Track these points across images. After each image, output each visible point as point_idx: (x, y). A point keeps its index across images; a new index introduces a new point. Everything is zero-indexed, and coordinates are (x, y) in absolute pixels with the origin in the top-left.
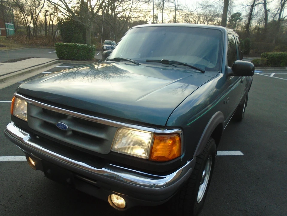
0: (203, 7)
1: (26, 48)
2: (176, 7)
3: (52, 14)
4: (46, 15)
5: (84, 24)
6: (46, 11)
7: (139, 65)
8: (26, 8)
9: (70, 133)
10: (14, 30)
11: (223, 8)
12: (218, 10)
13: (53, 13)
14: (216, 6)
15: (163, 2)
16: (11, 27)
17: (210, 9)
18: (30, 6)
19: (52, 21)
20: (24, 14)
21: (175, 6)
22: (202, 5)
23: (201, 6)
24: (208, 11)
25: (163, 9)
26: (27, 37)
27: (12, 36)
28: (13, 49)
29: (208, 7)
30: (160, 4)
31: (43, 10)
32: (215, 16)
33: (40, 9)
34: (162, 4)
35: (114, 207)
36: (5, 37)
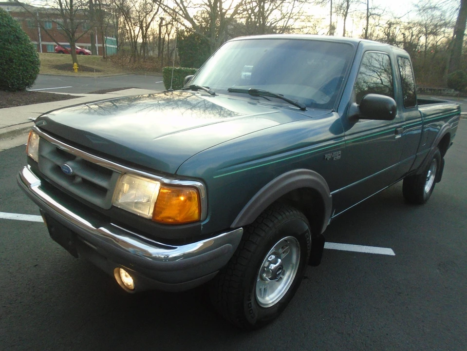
0: (420, 10)
1: (129, 74)
2: (370, 10)
3: (169, 23)
4: (160, 26)
5: (209, 39)
6: (162, 19)
7: (216, 97)
8: (134, 15)
9: (79, 180)
10: (116, 47)
11: (458, 11)
12: (447, 15)
13: (171, 22)
14: (444, 8)
15: (348, 2)
16: (112, 42)
17: (433, 13)
18: (139, 12)
19: (169, 35)
20: (130, 24)
21: (368, 9)
22: (418, 7)
23: (417, 9)
24: (429, 16)
25: (346, 16)
26: (131, 57)
27: (111, 56)
28: (109, 75)
29: (429, 11)
30: (341, 6)
31: (157, 18)
32: (441, 26)
33: (153, 16)
34: (345, 5)
35: (123, 287)
36: (101, 58)
